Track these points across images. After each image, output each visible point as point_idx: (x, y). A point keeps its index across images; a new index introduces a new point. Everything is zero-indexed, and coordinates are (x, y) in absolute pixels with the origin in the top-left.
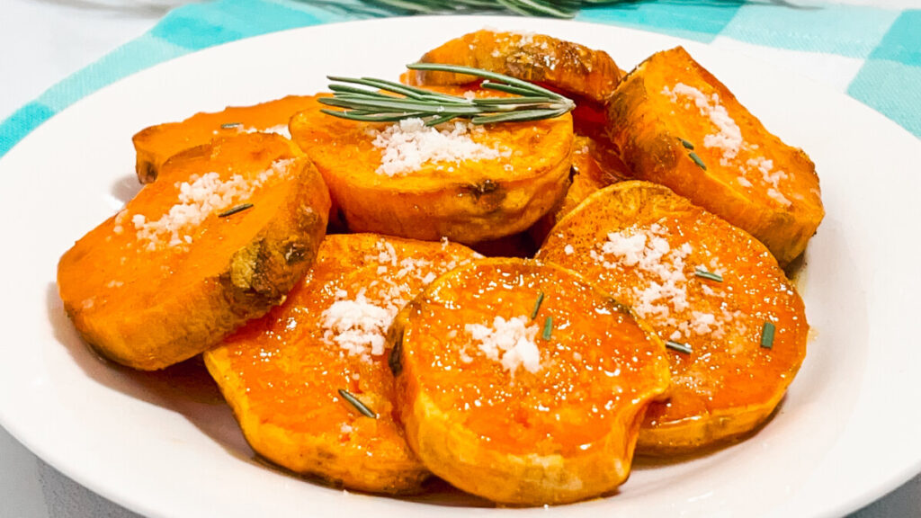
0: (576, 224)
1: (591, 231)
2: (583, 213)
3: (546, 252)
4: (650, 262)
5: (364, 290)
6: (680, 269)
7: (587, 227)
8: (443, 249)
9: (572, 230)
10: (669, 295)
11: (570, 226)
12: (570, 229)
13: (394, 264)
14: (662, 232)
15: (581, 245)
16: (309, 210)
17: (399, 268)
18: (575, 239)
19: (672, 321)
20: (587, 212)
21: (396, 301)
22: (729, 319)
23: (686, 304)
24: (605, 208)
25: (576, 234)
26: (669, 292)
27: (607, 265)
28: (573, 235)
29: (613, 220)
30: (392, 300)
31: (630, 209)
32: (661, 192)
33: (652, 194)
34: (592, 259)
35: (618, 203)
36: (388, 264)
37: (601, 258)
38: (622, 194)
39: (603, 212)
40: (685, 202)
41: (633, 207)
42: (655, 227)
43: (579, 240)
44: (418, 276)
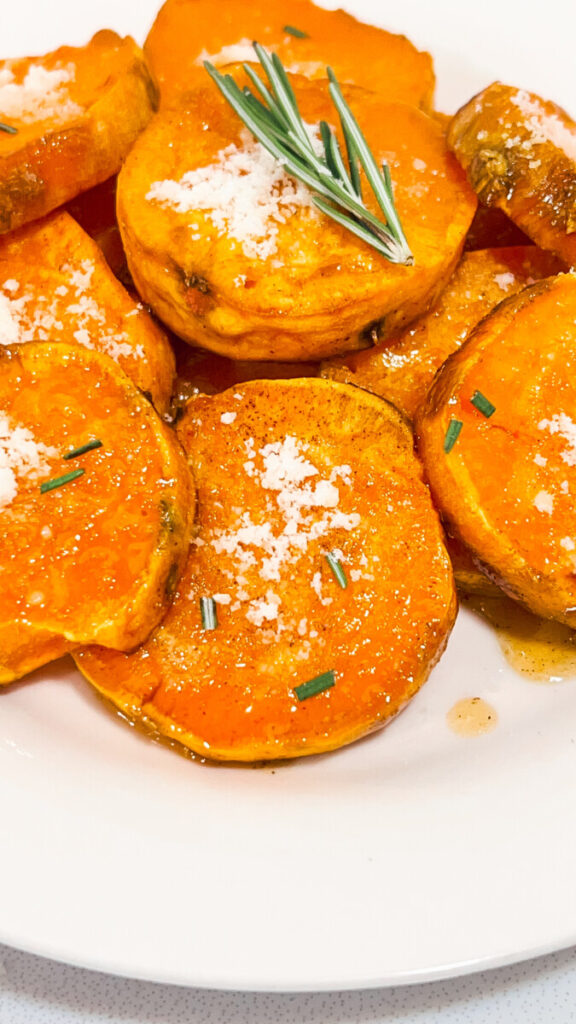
0: (268, 396)
1: (275, 418)
2: (286, 391)
3: (210, 401)
4: (292, 501)
5: (28, 298)
6: (313, 536)
7: (277, 408)
8: (127, 315)
9: (257, 399)
10: (271, 552)
11: (261, 394)
12: (257, 397)
13: (77, 293)
14: (347, 481)
15: (252, 423)
16: (31, 177)
17: (76, 301)
18: (251, 412)
19: (241, 580)
20: (290, 393)
21: (41, 332)
22: (302, 631)
23: (276, 576)
24: (316, 405)
25: (259, 407)
26: (274, 549)
27: (249, 466)
28: (254, 406)
29: (314, 424)
30: (39, 327)
31: (341, 427)
32: (401, 437)
33: (389, 431)
34: (245, 448)
35: (335, 409)
36: (73, 289)
37: (252, 454)
38: (352, 404)
39: (310, 407)
40: (416, 468)
41: (347, 428)
42: (346, 469)
43: (254, 416)
44: (81, 324)
